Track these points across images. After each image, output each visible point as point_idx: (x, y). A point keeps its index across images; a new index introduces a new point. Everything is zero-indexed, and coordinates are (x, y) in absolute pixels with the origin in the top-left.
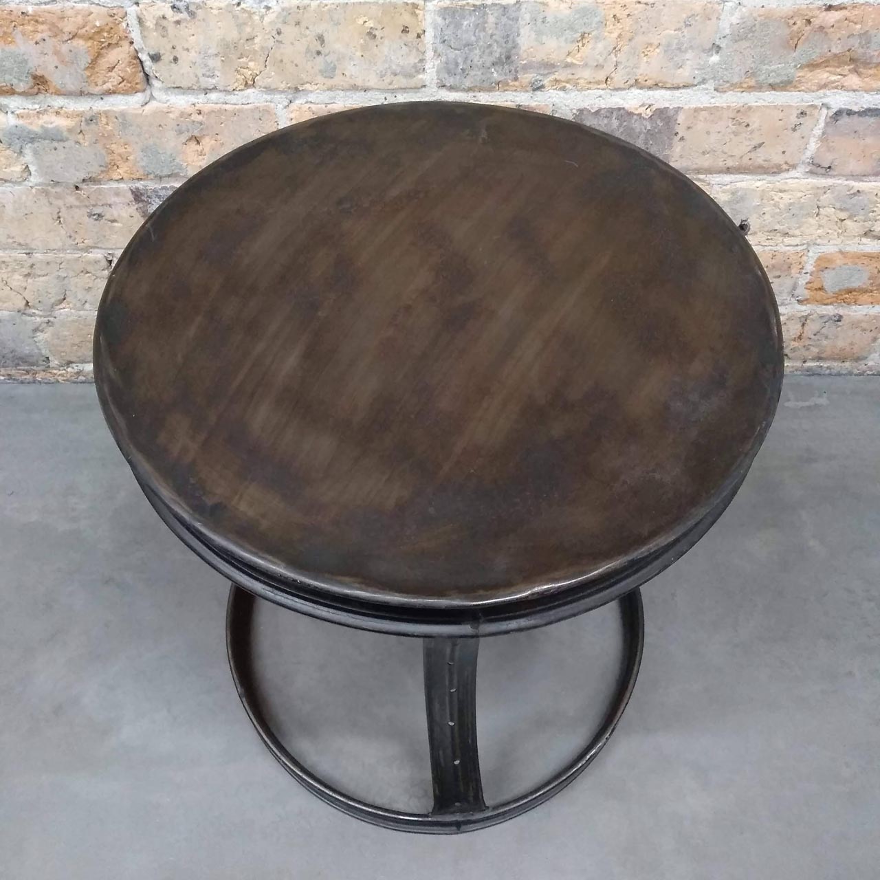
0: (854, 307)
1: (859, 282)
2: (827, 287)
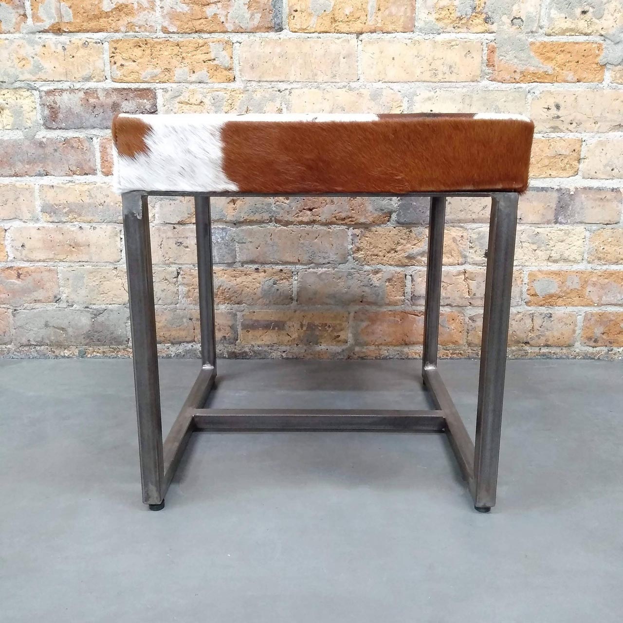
0: (556, 307)
1: (554, 289)
2: (538, 293)
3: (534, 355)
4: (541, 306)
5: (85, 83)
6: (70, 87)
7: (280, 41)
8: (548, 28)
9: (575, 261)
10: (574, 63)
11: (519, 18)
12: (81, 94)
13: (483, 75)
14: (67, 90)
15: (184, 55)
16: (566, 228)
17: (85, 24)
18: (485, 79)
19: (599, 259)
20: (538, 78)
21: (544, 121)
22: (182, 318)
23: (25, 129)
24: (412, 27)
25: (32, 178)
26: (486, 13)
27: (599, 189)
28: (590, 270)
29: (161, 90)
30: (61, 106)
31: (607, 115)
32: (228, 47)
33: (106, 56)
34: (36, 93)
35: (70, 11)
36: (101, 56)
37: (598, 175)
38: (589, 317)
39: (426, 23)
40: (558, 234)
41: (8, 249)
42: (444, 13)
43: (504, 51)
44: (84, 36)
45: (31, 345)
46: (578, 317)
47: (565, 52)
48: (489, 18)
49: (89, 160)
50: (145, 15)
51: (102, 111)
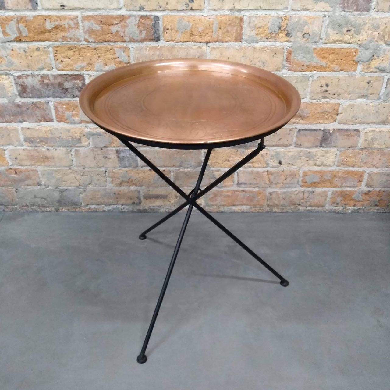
0: (317, 188)
1: (316, 180)
2: (307, 181)
3: (302, 210)
4: (309, 187)
5: (41, 71)
6: (31, 74)
7: (158, 47)
8: (325, 40)
9: (330, 166)
10: (339, 60)
11: (308, 34)
12: (39, 78)
13: (284, 67)
14: (29, 75)
15: (99, 55)
16: (326, 150)
17: (36, 37)
18: (285, 69)
19: (344, 164)
20: (316, 69)
21: (318, 93)
22: (110, 193)
23: (8, 97)
24: (241, 39)
25: (16, 124)
26: (287, 31)
27: (347, 130)
28: (338, 170)
29: (87, 75)
30: (28, 85)
31: (357, 90)
32: (126, 50)
33: (52, 55)
34: (11, 77)
35: (26, 29)
36: (48, 56)
37: (348, 122)
38: (335, 193)
39: (249, 37)
40: (321, 153)
41: (8, 159)
42: (261, 30)
43: (297, 54)
44: (37, 44)
45: (28, 206)
46: (329, 193)
47: (334, 54)
48: (289, 33)
49: (48, 114)
50: (73, 31)
51: (52, 87)
